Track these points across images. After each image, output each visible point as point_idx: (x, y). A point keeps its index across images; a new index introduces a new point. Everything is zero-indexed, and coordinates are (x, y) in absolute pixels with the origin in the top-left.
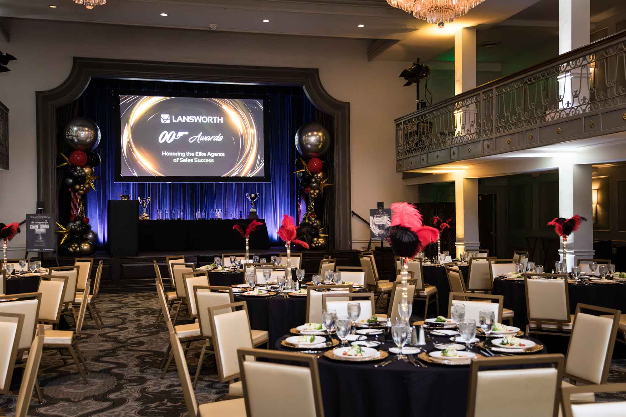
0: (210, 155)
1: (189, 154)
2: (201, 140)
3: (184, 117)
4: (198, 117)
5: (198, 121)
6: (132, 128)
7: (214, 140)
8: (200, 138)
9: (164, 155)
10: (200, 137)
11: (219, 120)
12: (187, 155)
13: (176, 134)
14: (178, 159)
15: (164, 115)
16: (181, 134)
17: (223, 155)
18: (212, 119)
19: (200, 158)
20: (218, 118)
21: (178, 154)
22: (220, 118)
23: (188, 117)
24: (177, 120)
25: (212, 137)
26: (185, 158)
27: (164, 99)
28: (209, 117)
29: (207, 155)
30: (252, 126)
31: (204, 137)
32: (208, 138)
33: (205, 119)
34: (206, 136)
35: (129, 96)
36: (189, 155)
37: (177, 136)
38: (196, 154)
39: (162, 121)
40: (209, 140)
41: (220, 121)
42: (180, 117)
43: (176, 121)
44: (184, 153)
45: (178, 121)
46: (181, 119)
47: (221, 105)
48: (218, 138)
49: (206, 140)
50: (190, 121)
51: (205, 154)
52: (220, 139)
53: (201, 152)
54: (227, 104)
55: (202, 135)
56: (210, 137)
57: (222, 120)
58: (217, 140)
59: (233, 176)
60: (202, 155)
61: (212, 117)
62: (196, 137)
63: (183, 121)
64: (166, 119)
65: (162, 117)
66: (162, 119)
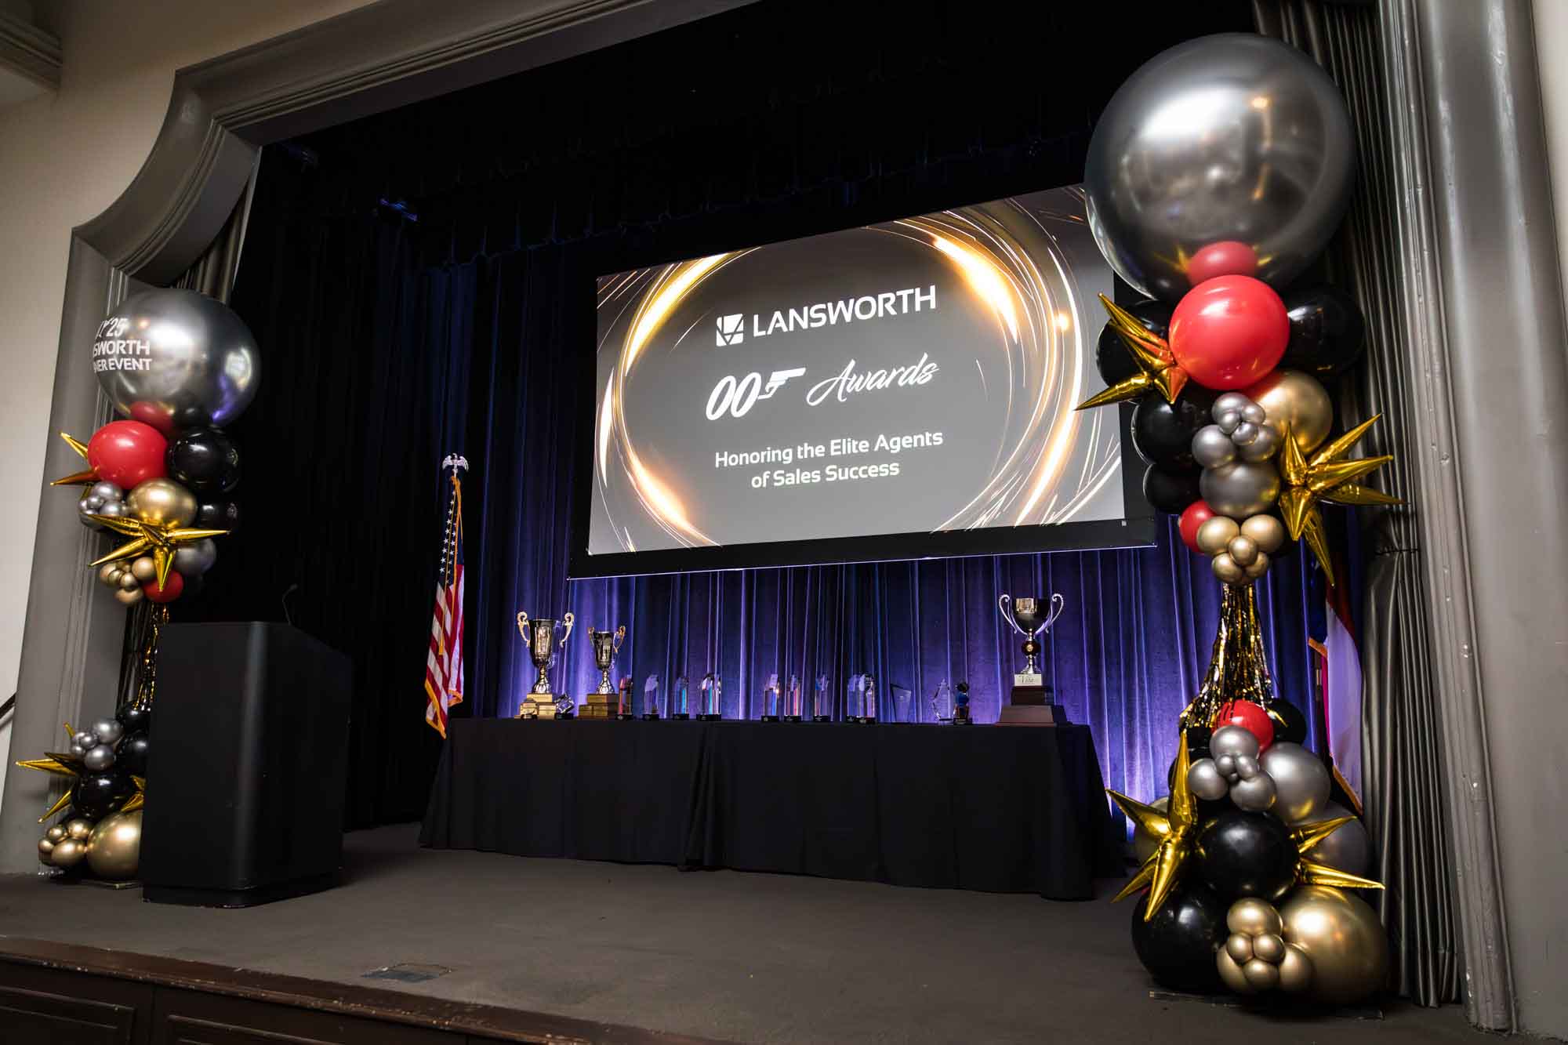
0: (885, 444)
1: (806, 450)
2: (849, 390)
3: (792, 313)
4: (841, 304)
5: (841, 315)
6: (626, 380)
7: (901, 383)
8: (849, 381)
9: (721, 463)
10: (847, 379)
11: (919, 299)
12: (800, 457)
13: (765, 380)
14: (766, 475)
15: (726, 318)
16: (779, 378)
17: (938, 439)
18: (893, 299)
19: (844, 461)
20: (918, 290)
21: (771, 455)
22: (925, 292)
23: (806, 309)
24: (767, 330)
25: (894, 373)
26: (790, 469)
27: (725, 261)
28: (881, 297)
29: (873, 444)
31: (862, 377)
32: (878, 381)
33: (866, 307)
36: (806, 456)
37: (767, 390)
38: (833, 447)
39: (720, 342)
40: (879, 387)
41: (925, 304)
42: (778, 315)
43: (763, 333)
44: (790, 451)
45: (770, 332)
46: (782, 324)
47: (930, 240)
48: (918, 375)
49: (869, 388)
50: (813, 325)
51: (864, 446)
52: (923, 376)
53: (849, 440)
54: (953, 231)
55: (857, 371)
56: (886, 373)
57: (932, 297)
58: (911, 382)
59: (981, 527)
60: (855, 451)
61: (895, 294)
62: (833, 382)
63: (788, 328)
64: (732, 331)
65: (720, 328)
66: (718, 335)
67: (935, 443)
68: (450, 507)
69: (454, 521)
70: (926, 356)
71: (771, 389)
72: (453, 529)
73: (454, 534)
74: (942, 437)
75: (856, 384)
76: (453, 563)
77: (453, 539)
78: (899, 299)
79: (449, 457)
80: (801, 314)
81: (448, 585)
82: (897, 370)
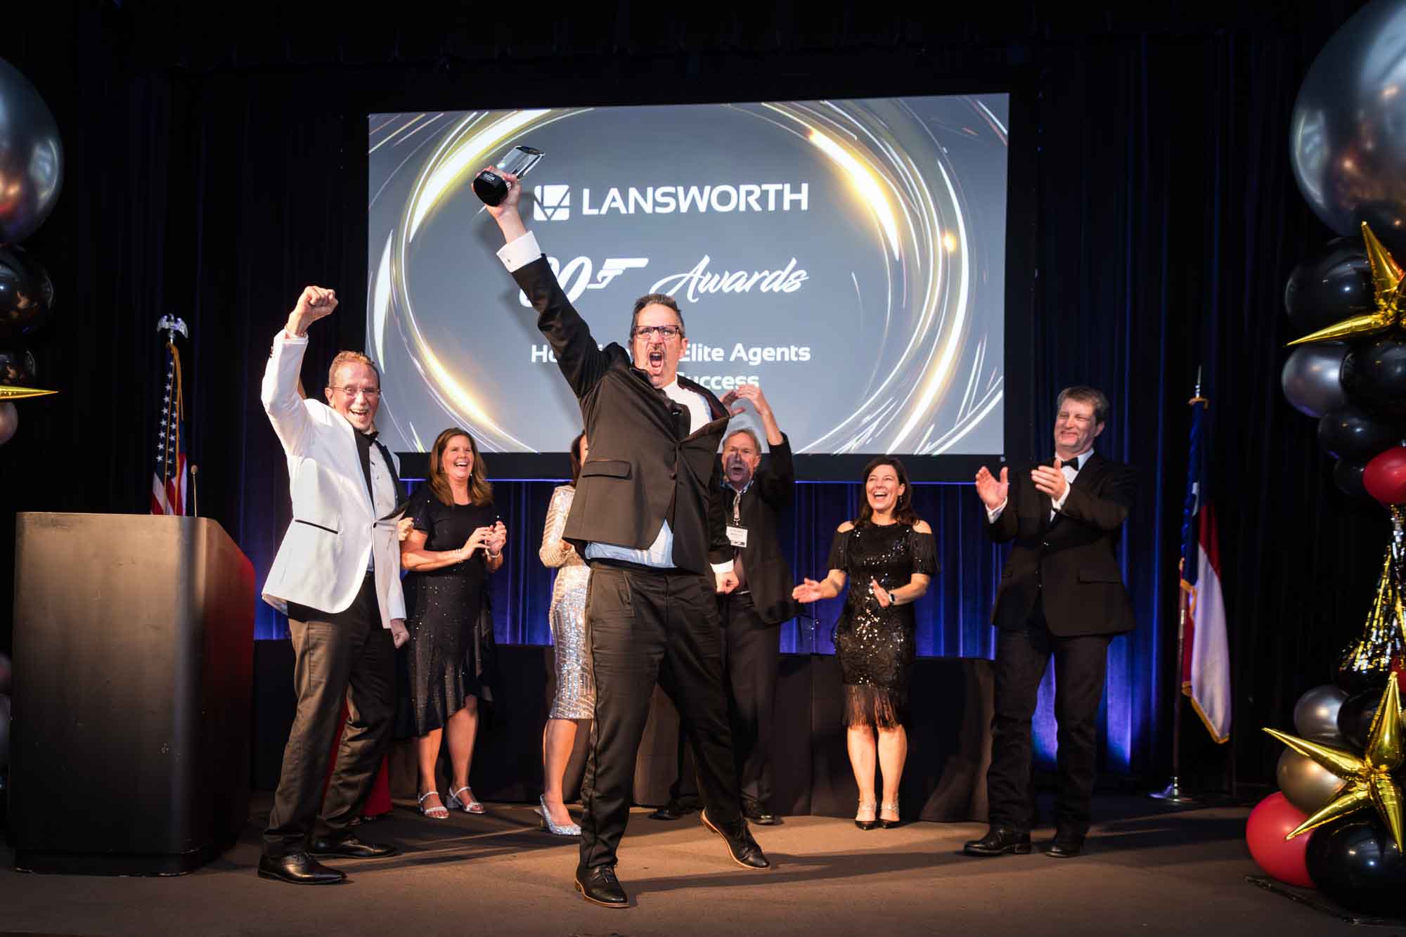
0: (743, 354)
2: (702, 290)
3: (633, 193)
4: (694, 190)
5: (693, 204)
6: (411, 246)
7: (764, 288)
8: (701, 280)
9: (540, 358)
10: (698, 275)
11: (788, 197)
13: (597, 267)
15: (546, 188)
16: (614, 267)
17: (805, 354)
18: (757, 193)
20: (787, 187)
22: (796, 189)
23: (650, 190)
24: (600, 209)
25: (756, 276)
27: (548, 118)
28: (744, 188)
29: (729, 353)
30: (947, 222)
31: (717, 277)
32: (737, 283)
33: (724, 198)
34: (727, 274)
35: (406, 115)
37: (599, 277)
39: (540, 216)
40: (738, 290)
41: (796, 204)
42: (614, 192)
43: (595, 212)
45: (604, 210)
46: (619, 204)
47: (806, 132)
48: (784, 281)
49: (726, 290)
50: (659, 210)
51: (718, 355)
52: (791, 283)
53: (700, 345)
54: (830, 126)
55: (710, 269)
56: (746, 275)
57: (804, 196)
58: (776, 289)
59: (850, 453)
60: (707, 359)
61: (760, 187)
62: (681, 279)
63: (628, 210)
64: (556, 204)
65: (540, 200)
66: (536, 207)
67: (801, 359)
68: (169, 381)
69: (174, 399)
70: (794, 262)
71: (604, 278)
72: (173, 409)
73: (175, 415)
74: (810, 352)
75: (710, 284)
76: (175, 450)
77: (173, 420)
78: (765, 194)
79: (166, 317)
80: (644, 196)
81: (169, 478)
82: (760, 273)
